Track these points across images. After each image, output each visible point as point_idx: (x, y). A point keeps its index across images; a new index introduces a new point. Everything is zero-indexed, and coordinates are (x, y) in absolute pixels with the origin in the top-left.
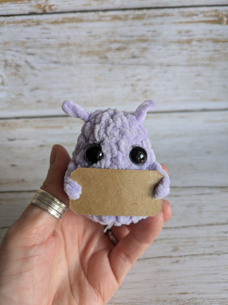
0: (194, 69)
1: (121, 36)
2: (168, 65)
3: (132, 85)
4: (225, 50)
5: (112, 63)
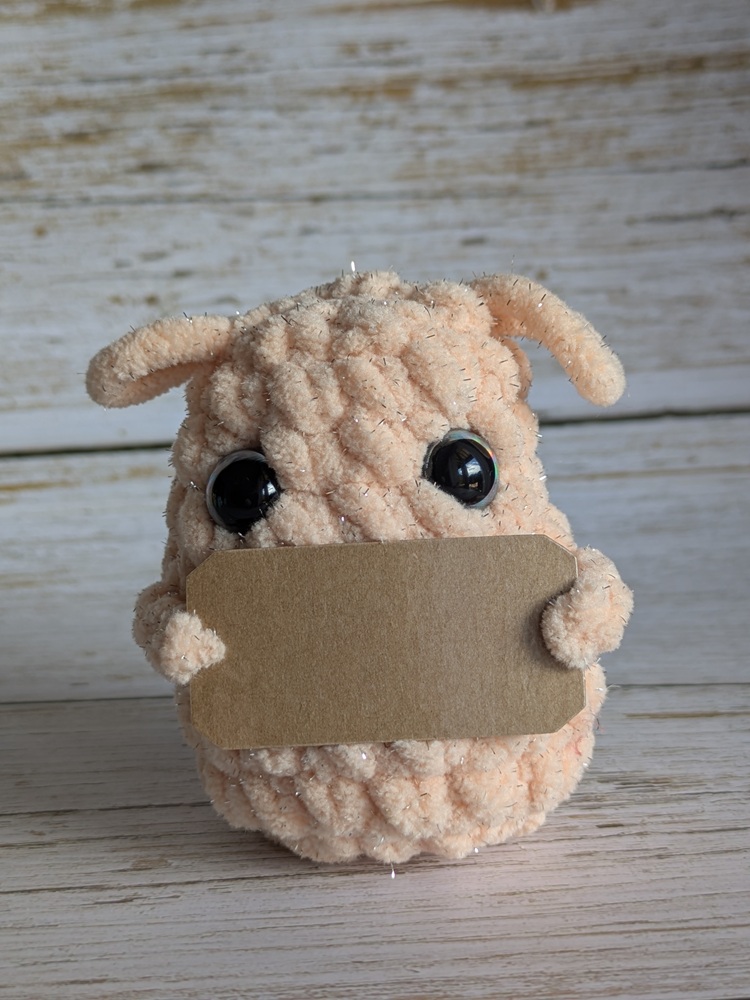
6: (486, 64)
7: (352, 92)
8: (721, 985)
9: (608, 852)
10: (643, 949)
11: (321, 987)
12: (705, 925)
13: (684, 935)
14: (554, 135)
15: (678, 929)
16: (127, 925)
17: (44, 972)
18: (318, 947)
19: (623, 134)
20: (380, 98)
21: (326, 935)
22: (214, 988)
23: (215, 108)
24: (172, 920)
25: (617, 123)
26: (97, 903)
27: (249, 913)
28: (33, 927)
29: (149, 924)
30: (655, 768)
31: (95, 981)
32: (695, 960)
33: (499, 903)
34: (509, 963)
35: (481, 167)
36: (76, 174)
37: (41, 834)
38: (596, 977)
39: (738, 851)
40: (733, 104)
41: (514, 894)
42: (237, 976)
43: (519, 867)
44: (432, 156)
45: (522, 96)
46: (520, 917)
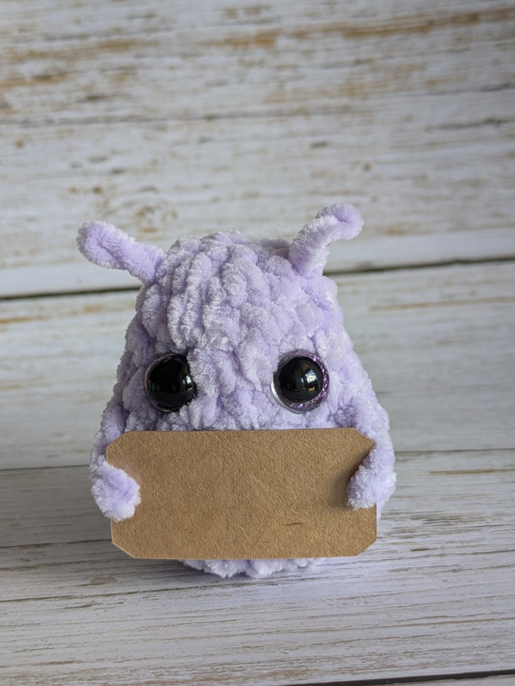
0: (299, 124)
1: (50, 38)
2: (210, 118)
3: (97, 190)
4: (390, 57)
5: (26, 123)
6: (326, 21)
7: (233, 42)
8: (498, 660)
9: (418, 568)
10: (444, 635)
11: (221, 665)
12: (486, 618)
13: (472, 625)
14: (374, 70)
15: (468, 621)
16: (87, 623)
17: (31, 656)
18: (219, 636)
19: (422, 68)
20: (252, 47)
21: (224, 628)
22: (148, 666)
23: (139, 56)
24: (118, 619)
25: (418, 60)
26: (67, 608)
27: (171, 614)
28: (23, 625)
29: (102, 622)
30: (451, 509)
31: (66, 662)
32: (480, 643)
33: (343, 604)
34: (351, 646)
35: (324, 93)
36: (43, 104)
37: (28, 560)
38: (411, 656)
39: (509, 566)
40: (499, 45)
41: (354, 598)
42: (163, 658)
43: (357, 579)
44: (290, 86)
45: (351, 43)
46: (359, 614)
